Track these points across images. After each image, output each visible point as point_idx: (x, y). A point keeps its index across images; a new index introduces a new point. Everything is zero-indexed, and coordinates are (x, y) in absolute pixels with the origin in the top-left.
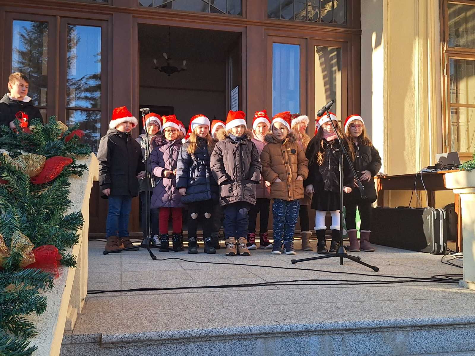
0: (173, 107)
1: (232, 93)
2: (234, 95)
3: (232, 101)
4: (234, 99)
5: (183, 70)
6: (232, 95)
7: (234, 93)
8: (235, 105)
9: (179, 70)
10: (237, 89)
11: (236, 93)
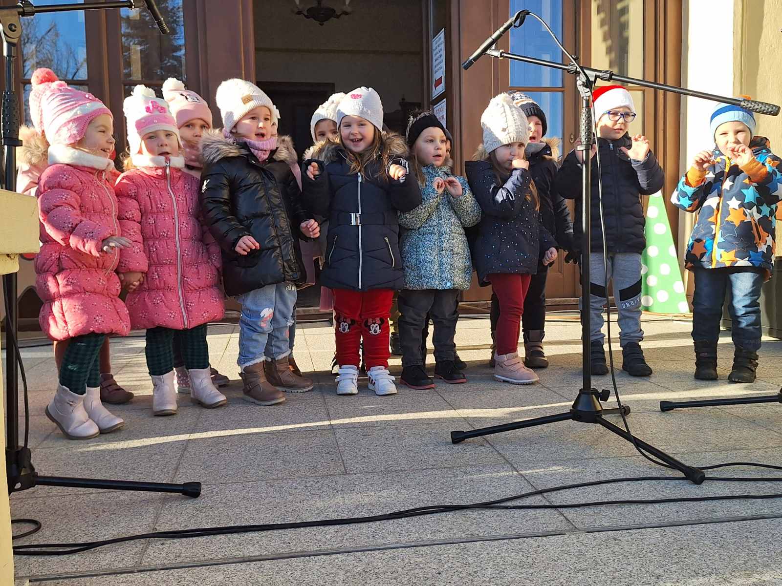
0: (333, 84)
1: (434, 43)
2: (436, 48)
3: (434, 59)
4: (438, 55)
5: (346, 13)
6: (434, 48)
7: (438, 43)
8: (439, 66)
9: (338, 13)
10: (442, 35)
11: (440, 41)
